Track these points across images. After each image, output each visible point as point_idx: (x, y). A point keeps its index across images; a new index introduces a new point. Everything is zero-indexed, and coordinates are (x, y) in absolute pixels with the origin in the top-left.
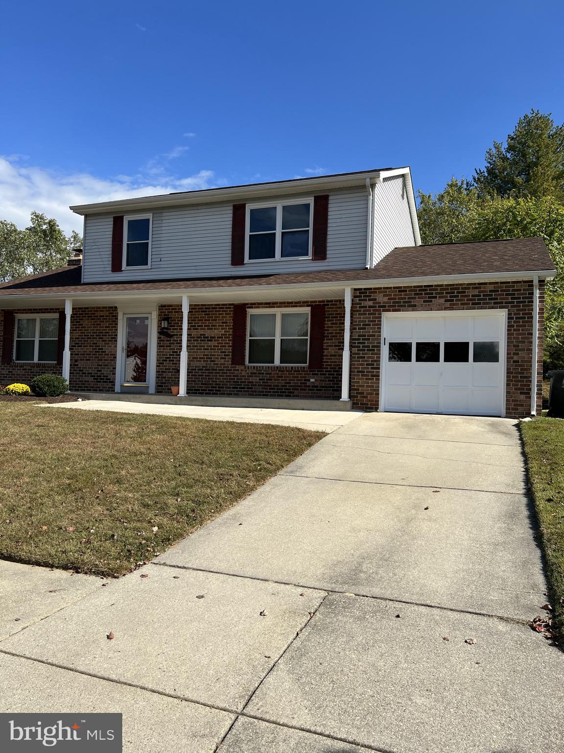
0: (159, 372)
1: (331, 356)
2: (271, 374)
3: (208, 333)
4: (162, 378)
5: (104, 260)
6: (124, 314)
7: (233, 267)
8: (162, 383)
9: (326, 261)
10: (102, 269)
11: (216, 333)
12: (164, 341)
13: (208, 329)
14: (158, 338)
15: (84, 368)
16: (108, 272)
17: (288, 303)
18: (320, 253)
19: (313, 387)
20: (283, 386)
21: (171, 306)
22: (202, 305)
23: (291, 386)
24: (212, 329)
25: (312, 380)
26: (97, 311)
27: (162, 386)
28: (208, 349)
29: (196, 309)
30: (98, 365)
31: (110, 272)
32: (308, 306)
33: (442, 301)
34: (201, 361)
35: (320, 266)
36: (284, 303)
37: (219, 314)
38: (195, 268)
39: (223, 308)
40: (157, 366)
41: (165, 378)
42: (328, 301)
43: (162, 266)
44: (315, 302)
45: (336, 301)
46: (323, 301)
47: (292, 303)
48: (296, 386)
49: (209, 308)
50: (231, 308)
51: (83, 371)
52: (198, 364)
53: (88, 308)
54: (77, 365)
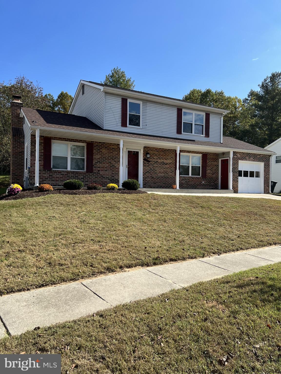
0: (144, 178)
1: (209, 173)
2: (189, 179)
3: (165, 161)
4: (145, 181)
5: (116, 119)
6: (126, 149)
7: (177, 134)
8: (145, 183)
9: (209, 138)
10: (115, 124)
11: (168, 161)
12: (146, 163)
13: (165, 160)
14: (143, 162)
15: (104, 175)
16: (119, 126)
17: (195, 152)
18: (207, 135)
19: (203, 185)
20: (194, 184)
21: (149, 147)
22: (163, 149)
23: (196, 184)
24: (167, 160)
25: (203, 182)
26: (111, 145)
27: (146, 184)
28: (165, 168)
29: (160, 150)
30: (112, 174)
31: (121, 126)
32: (201, 154)
33: (252, 158)
34: (162, 174)
35: (206, 139)
36: (194, 152)
37: (170, 153)
38: (161, 132)
39: (171, 151)
40: (143, 175)
41: (147, 181)
42: (208, 153)
43: (147, 128)
44: (204, 152)
45: (210, 153)
46: (206, 153)
47: (196, 152)
48: (198, 184)
49: (166, 151)
50: (174, 151)
51: (103, 176)
52: (161, 175)
53: (105, 143)
54: (100, 173)
